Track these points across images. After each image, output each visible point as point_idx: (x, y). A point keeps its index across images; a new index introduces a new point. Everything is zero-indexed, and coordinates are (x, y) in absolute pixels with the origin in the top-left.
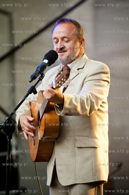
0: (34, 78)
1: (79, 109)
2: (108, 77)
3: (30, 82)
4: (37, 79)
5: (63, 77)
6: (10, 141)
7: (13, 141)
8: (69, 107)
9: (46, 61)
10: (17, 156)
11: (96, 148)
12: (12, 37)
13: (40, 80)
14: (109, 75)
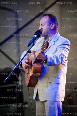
0: (29, 45)
1: (55, 62)
2: (69, 47)
3: (28, 47)
4: (31, 45)
5: (45, 47)
6: (18, 78)
7: (20, 78)
8: (50, 61)
9: (36, 36)
10: (22, 86)
11: (59, 84)
12: (17, 22)
13: (33, 46)
14: (70, 46)
